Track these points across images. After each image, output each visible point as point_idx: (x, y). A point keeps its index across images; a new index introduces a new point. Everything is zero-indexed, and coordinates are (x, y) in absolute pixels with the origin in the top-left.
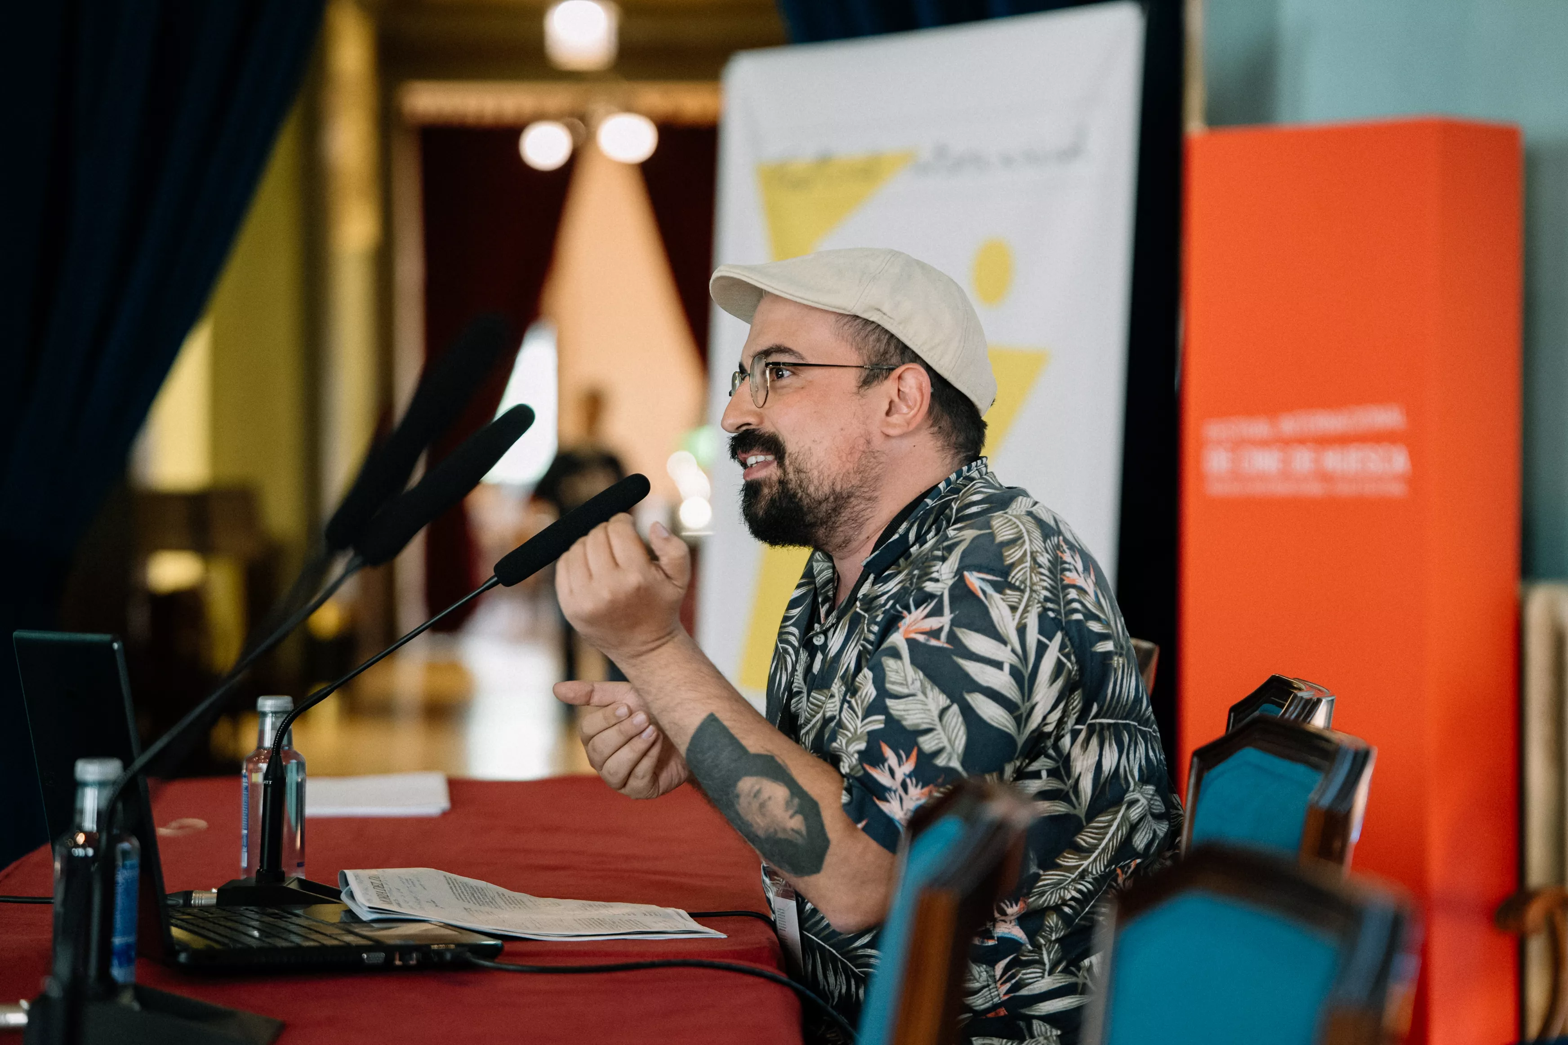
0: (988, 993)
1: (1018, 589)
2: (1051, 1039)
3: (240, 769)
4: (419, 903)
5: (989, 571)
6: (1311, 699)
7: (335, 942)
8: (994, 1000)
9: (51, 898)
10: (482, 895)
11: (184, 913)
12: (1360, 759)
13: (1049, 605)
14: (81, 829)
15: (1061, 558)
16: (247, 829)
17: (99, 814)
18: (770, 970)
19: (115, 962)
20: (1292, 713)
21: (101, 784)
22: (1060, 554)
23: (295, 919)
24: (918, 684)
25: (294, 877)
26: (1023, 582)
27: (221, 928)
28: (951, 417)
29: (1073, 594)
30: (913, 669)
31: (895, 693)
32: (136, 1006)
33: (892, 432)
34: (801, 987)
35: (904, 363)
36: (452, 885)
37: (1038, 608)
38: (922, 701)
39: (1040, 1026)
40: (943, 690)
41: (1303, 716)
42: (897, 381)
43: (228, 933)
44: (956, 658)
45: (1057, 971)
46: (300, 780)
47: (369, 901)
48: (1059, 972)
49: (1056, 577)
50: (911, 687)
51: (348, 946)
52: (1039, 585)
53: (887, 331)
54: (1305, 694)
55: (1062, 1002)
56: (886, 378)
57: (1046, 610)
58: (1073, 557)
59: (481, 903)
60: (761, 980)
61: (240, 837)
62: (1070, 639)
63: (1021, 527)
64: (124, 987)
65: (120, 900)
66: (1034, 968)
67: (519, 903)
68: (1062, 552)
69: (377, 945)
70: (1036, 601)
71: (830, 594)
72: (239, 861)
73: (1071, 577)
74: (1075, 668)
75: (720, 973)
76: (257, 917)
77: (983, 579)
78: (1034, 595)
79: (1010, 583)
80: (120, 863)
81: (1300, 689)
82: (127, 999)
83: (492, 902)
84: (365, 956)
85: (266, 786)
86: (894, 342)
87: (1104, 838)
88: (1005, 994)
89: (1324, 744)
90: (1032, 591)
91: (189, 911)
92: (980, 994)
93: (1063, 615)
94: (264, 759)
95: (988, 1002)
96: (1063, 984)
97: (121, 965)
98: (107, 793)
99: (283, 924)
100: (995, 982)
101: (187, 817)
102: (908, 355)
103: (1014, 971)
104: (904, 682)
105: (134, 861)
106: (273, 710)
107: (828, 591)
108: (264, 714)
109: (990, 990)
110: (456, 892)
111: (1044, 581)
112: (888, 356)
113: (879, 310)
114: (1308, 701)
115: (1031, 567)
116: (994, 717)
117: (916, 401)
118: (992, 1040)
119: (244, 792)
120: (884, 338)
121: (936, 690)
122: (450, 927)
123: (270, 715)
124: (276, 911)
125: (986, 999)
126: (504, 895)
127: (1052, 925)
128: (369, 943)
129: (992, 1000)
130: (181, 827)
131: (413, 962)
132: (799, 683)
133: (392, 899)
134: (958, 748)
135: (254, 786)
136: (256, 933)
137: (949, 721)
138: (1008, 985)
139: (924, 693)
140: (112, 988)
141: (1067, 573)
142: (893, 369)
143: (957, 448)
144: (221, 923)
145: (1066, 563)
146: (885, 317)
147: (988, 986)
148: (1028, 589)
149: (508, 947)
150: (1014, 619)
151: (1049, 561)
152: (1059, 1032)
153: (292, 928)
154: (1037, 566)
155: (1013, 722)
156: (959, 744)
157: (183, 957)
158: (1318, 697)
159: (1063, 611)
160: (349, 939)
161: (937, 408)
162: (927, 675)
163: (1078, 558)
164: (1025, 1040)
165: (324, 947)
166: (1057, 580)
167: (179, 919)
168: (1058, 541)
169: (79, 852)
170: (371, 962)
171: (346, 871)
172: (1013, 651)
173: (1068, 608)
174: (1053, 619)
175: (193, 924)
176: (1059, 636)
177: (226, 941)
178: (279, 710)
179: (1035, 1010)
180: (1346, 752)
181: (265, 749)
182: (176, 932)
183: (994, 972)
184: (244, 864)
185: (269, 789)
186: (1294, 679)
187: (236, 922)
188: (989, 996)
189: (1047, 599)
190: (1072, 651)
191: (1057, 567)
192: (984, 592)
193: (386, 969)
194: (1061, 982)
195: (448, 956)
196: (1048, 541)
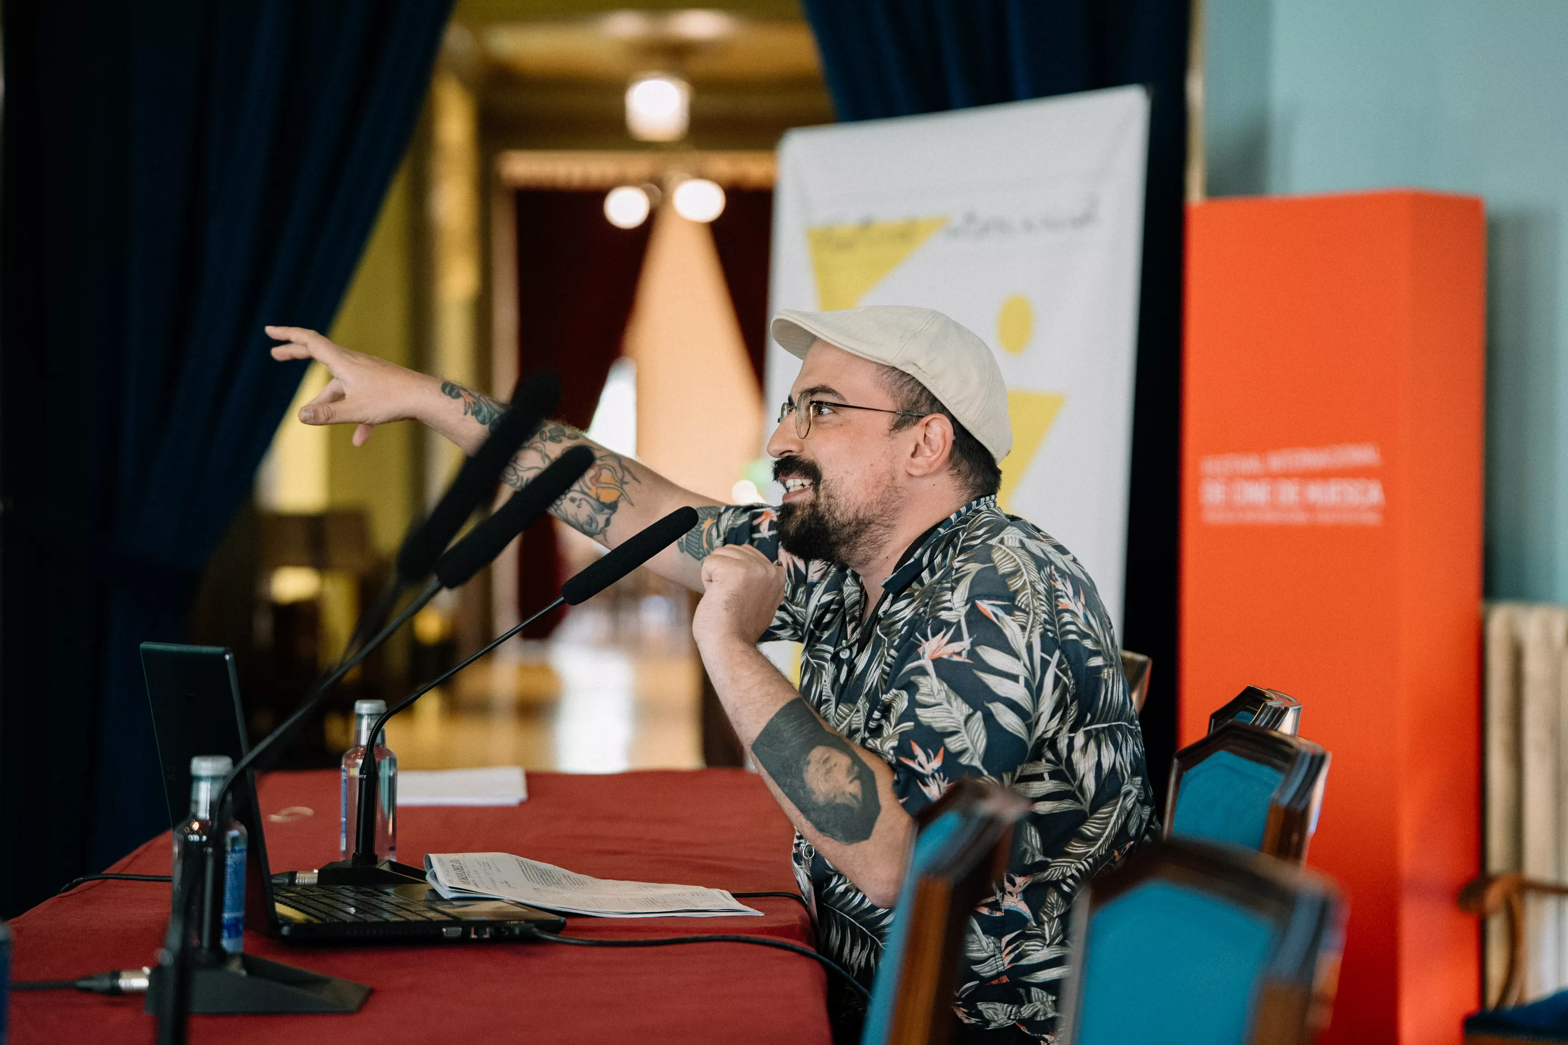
0: (994, 962)
1: (1024, 611)
2: (1047, 1003)
3: (340, 764)
4: (494, 884)
5: (998, 598)
6: (1280, 708)
7: (419, 918)
8: (999, 969)
9: (170, 877)
10: (549, 877)
11: (288, 891)
12: (1317, 762)
13: (1048, 627)
14: (195, 818)
15: (1054, 586)
16: (346, 817)
17: (212, 804)
18: (799, 944)
19: (225, 934)
20: (1261, 720)
21: (214, 779)
22: (1053, 583)
23: (385, 897)
24: (943, 694)
25: (386, 859)
26: (1027, 605)
27: (320, 905)
28: (969, 463)
29: (1067, 617)
30: (939, 682)
31: (924, 703)
32: (244, 973)
33: (914, 472)
34: (826, 960)
35: (932, 413)
36: (523, 868)
37: (1040, 628)
38: (948, 709)
39: (1037, 992)
40: (966, 701)
41: (1272, 723)
42: (925, 427)
43: (326, 909)
44: (975, 672)
45: (1055, 943)
46: (392, 774)
47: (450, 881)
48: (1056, 944)
49: (1051, 603)
50: (938, 697)
51: (430, 921)
52: (1040, 609)
53: (920, 384)
54: (1274, 704)
55: (1057, 971)
56: (915, 424)
57: (1047, 630)
58: (1064, 584)
59: (548, 883)
60: (792, 954)
61: (340, 824)
62: (1066, 657)
63: (1018, 560)
64: (233, 956)
65: (230, 881)
66: (1035, 941)
67: (582, 884)
68: (1054, 581)
69: (455, 921)
70: (1039, 622)
71: (857, 614)
72: (338, 845)
73: (1064, 602)
74: (1072, 682)
75: (756, 947)
76: (352, 895)
77: (993, 605)
78: (1037, 618)
79: (1017, 606)
80: (229, 848)
81: (1271, 699)
82: (235, 966)
83: (558, 883)
84: (444, 930)
85: (361, 780)
86: (925, 394)
87: (1107, 828)
88: (1009, 964)
89: (1285, 748)
90: (1035, 614)
91: (293, 889)
92: (987, 962)
93: (1059, 636)
94: (361, 755)
95: (992, 970)
96: (1059, 955)
97: (230, 937)
98: (218, 786)
99: (374, 901)
100: (1001, 953)
101: (295, 805)
102: (936, 406)
103: (1018, 943)
104: (932, 694)
105: (242, 846)
106: (369, 712)
107: (855, 611)
108: (361, 716)
109: (995, 959)
110: (527, 874)
111: (1043, 605)
112: (918, 405)
113: (915, 365)
114: (1276, 710)
115: (1031, 594)
116: (1010, 723)
117: (939, 447)
118: (995, 1005)
119: (343, 785)
120: (918, 389)
121: (960, 700)
122: (520, 905)
123: (366, 717)
124: (369, 890)
125: (992, 967)
126: (569, 877)
127: (1053, 902)
128: (448, 918)
129: (998, 968)
130: (291, 815)
131: (487, 936)
132: (828, 692)
133: (470, 879)
134: (980, 749)
135: (351, 779)
136: (352, 910)
137: (972, 726)
138: (1012, 955)
139: (949, 703)
140: (221, 957)
141: (1061, 600)
142: (922, 417)
143: (973, 489)
144: (320, 900)
145: (1058, 590)
146: (920, 371)
147: (994, 955)
148: (1032, 612)
149: (570, 923)
150: (1024, 637)
151: (1045, 589)
152: (1054, 998)
153: (385, 906)
154: (1036, 593)
155: (1025, 728)
156: (981, 746)
157: (285, 930)
158: (1286, 705)
159: (1058, 633)
160: (431, 915)
161: (957, 455)
162: (950, 686)
163: (1069, 585)
164: (1024, 1005)
165: (408, 922)
166: (1052, 605)
167: (283, 896)
168: (1051, 571)
169: (195, 838)
170: (449, 935)
171: (431, 855)
172: (1025, 665)
173: (1063, 630)
174: (1052, 638)
175: (295, 901)
176: (1057, 654)
177: (324, 916)
178: (374, 712)
179: (1033, 978)
180: (1304, 755)
181: (361, 747)
182: (281, 909)
183: (1001, 944)
184: (343, 848)
185: (364, 782)
186: (1267, 690)
187: (333, 899)
188: (995, 965)
189: (1046, 621)
190: (1069, 667)
191: (1052, 595)
192: (996, 615)
193: (463, 942)
194: (1057, 954)
195: (517, 931)
196: (1042, 571)
